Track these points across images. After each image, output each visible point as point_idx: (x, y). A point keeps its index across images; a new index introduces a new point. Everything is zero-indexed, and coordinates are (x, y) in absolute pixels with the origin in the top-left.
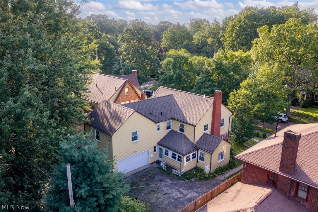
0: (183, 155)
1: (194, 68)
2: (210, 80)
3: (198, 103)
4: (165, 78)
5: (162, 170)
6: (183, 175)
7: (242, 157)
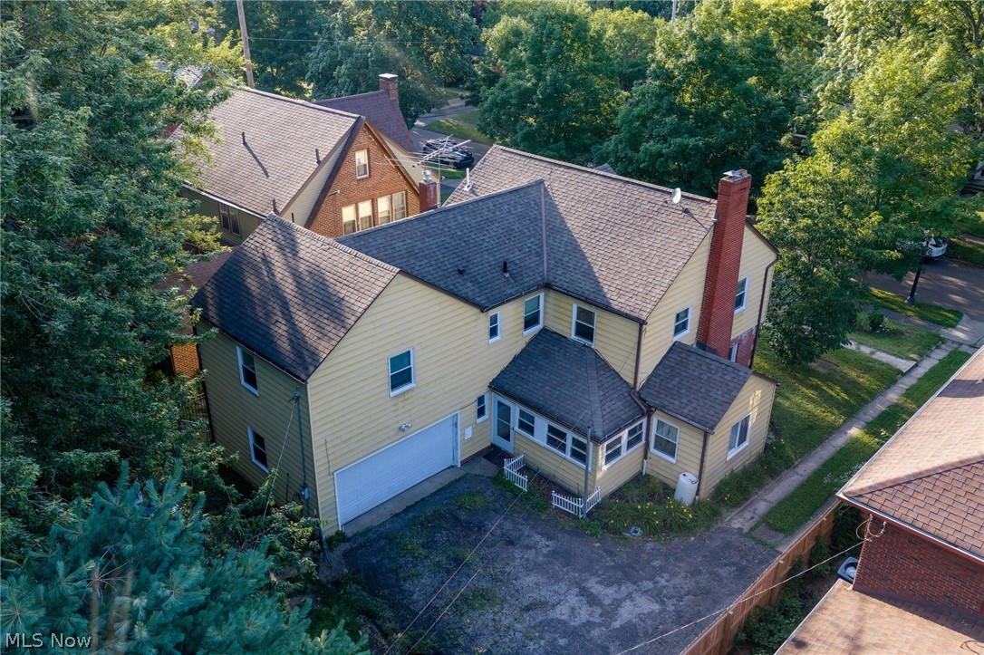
0: (597, 441)
1: (611, 60)
2: (672, 109)
3: (650, 223)
4: (503, 99)
5: (512, 491)
6: (595, 514)
7: (874, 497)
